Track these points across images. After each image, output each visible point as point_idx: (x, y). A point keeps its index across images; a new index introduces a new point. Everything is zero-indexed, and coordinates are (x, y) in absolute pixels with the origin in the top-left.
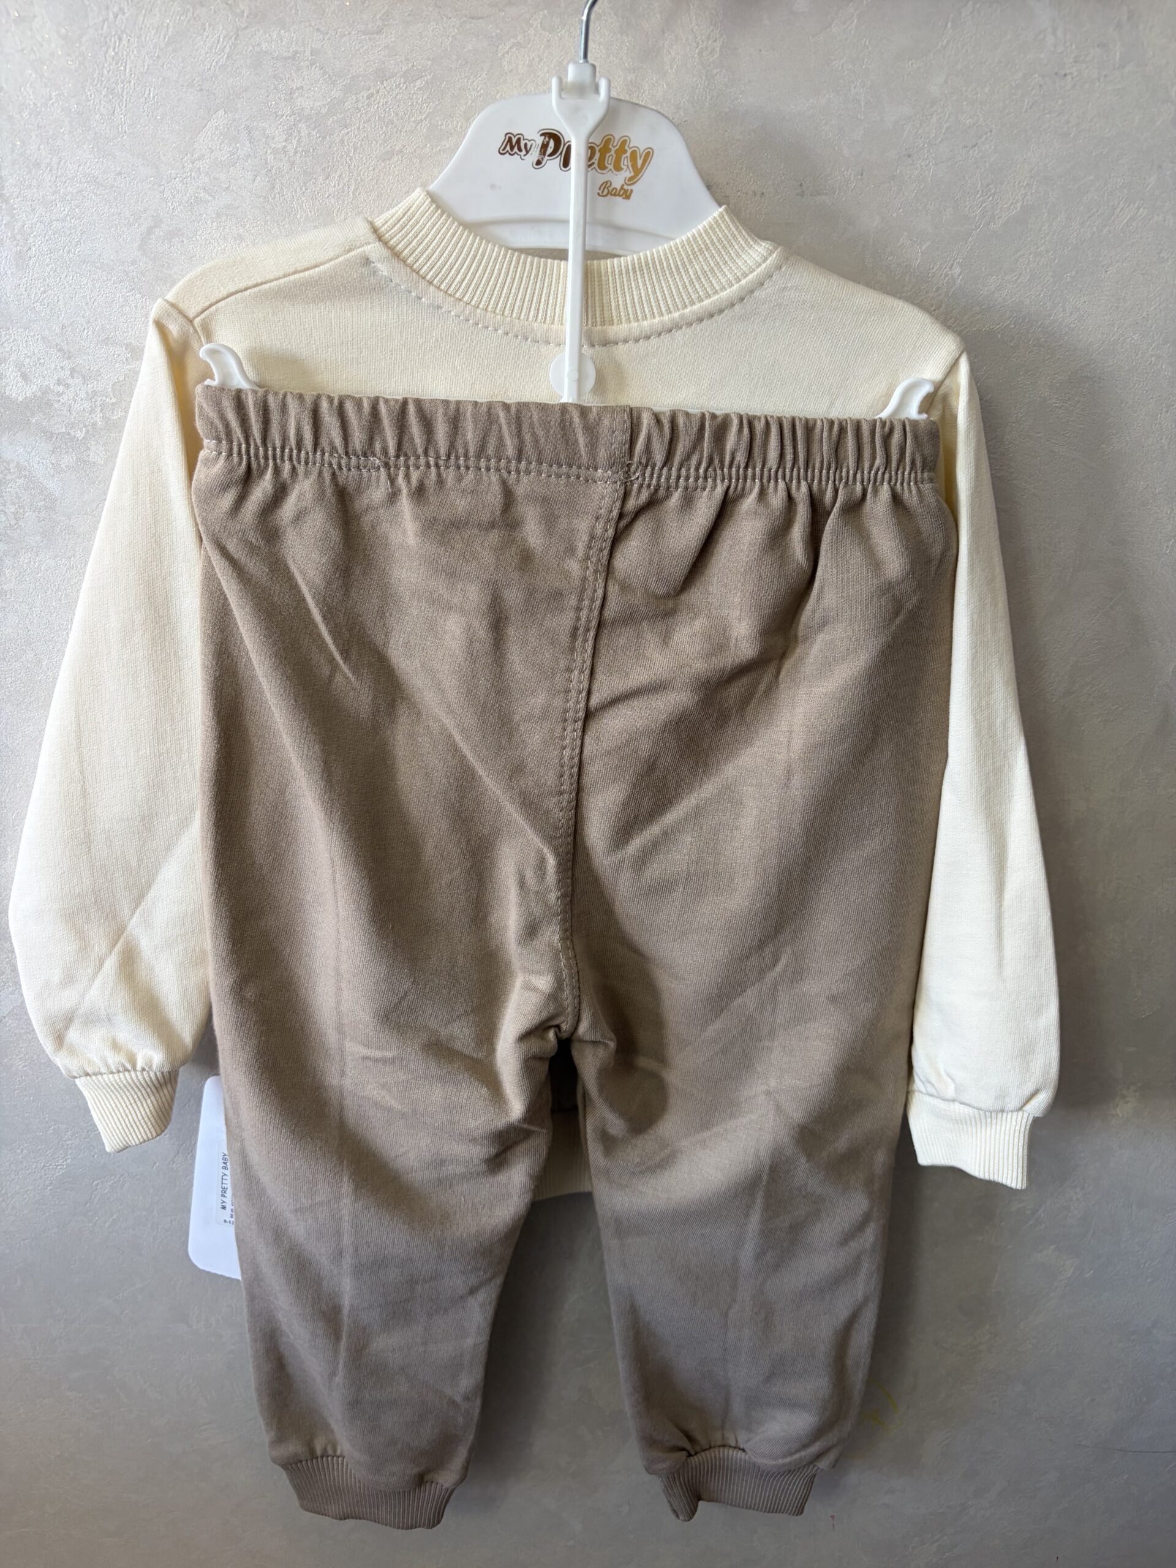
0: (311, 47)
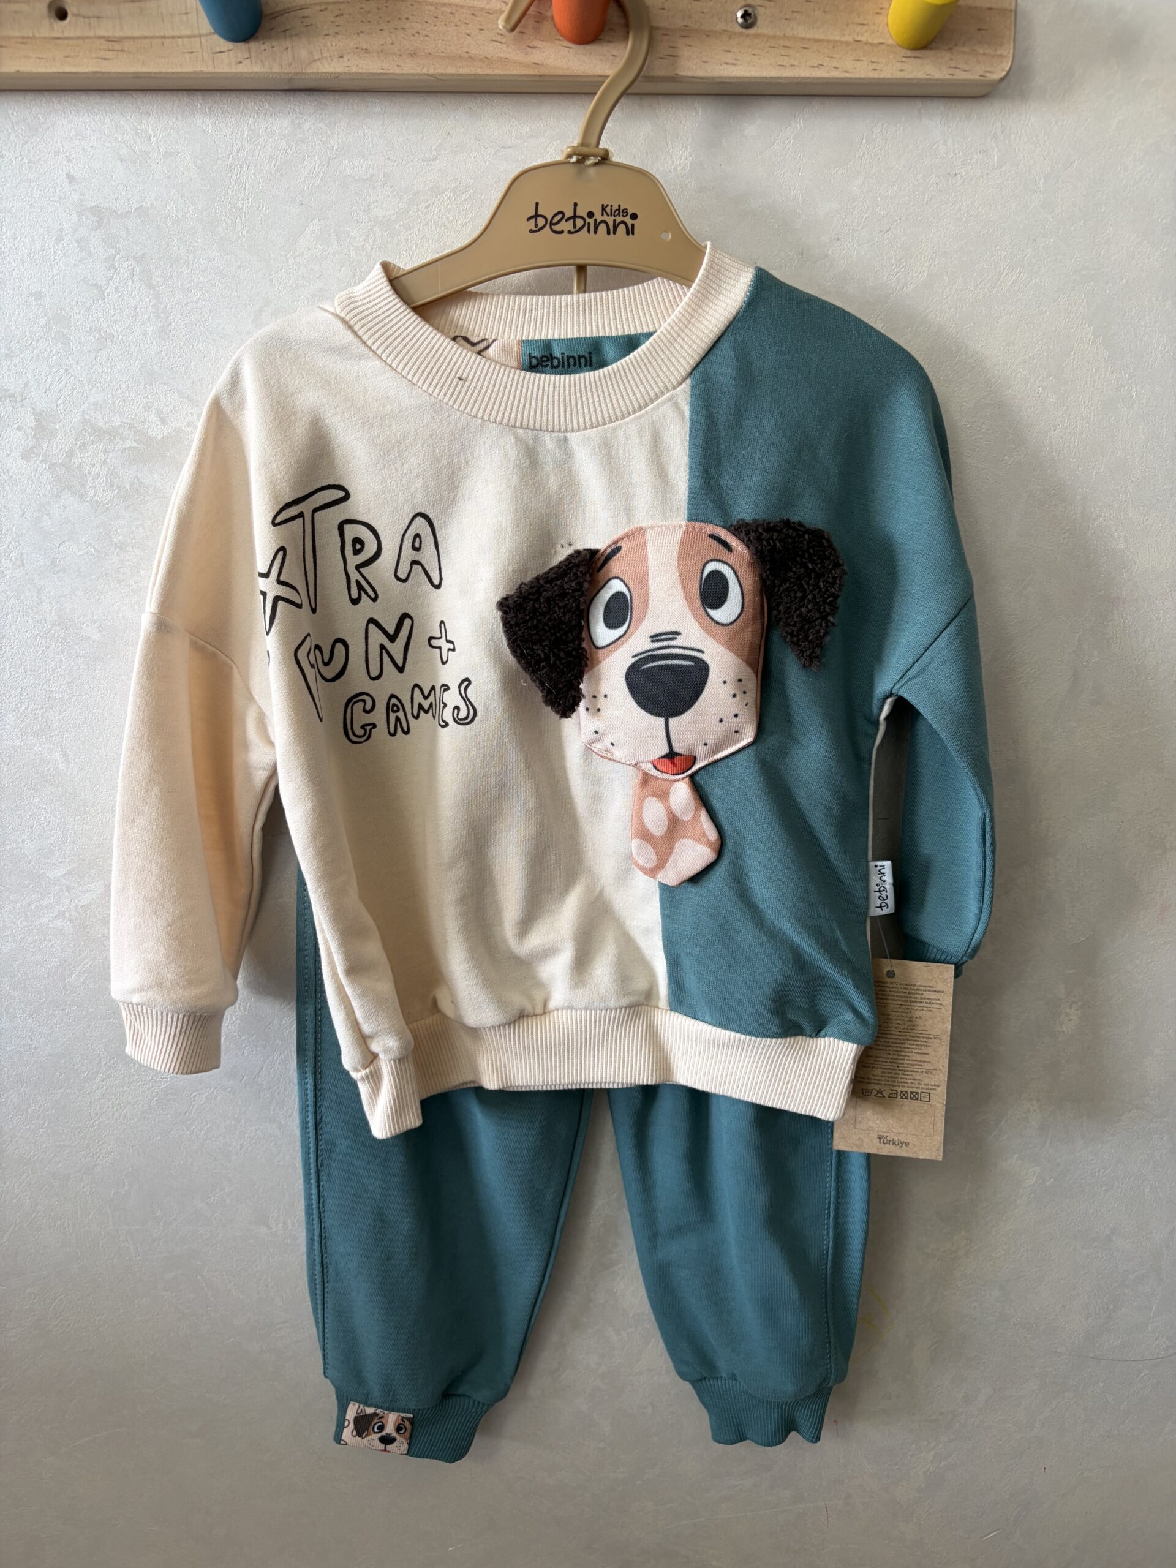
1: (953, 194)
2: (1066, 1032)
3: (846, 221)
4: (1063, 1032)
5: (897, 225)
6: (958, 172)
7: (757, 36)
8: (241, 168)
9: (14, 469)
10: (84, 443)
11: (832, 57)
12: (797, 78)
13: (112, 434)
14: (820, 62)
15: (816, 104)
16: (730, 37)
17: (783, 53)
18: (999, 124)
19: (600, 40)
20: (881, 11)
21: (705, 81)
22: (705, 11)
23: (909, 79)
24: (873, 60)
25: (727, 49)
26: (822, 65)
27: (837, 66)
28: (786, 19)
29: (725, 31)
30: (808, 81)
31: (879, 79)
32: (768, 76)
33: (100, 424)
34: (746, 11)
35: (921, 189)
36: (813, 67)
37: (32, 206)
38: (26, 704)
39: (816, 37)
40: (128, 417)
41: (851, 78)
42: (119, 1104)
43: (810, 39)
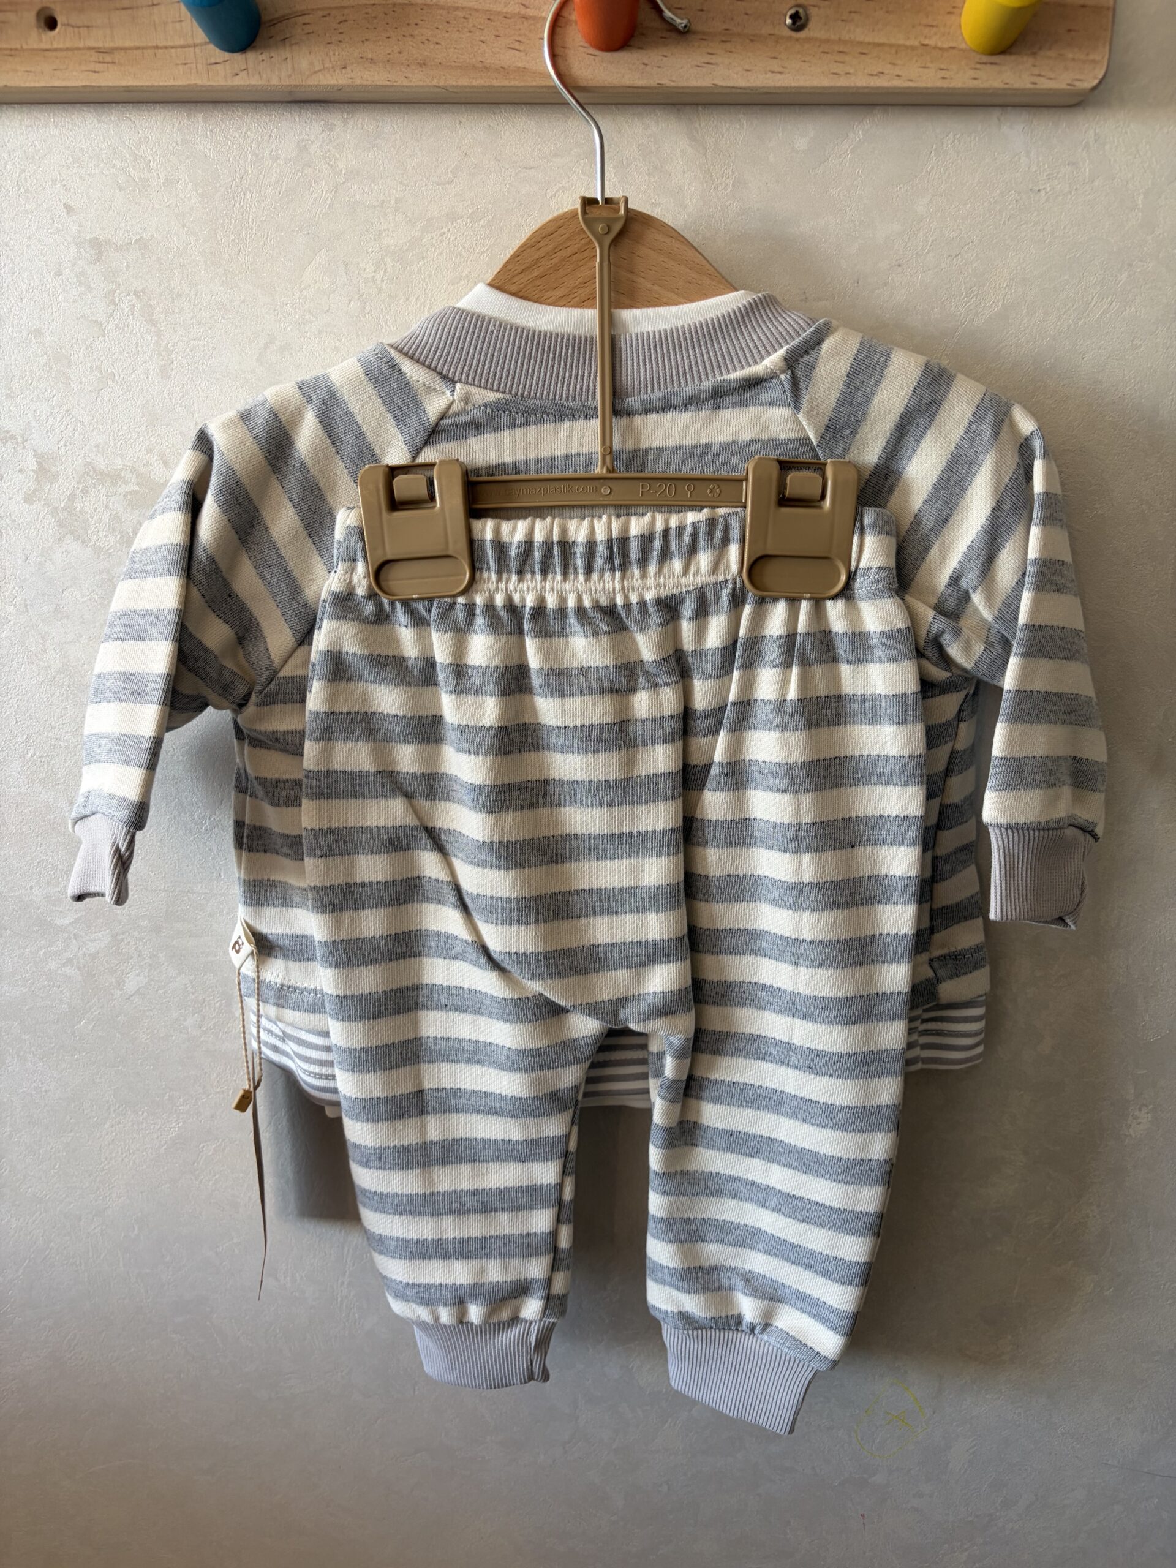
0: (396, 198)
1: (1035, 214)
2: (1134, 1136)
3: (908, 245)
4: (1131, 1136)
5: (968, 248)
6: (1041, 188)
7: (808, 40)
8: (245, 195)
9: (17, 512)
10: (86, 486)
11: (894, 64)
12: (853, 88)
13: (115, 478)
14: (880, 70)
15: (878, 115)
16: (777, 42)
17: (837, 59)
18: (1092, 132)
19: (630, 46)
20: (955, 9)
21: (748, 91)
22: (749, 12)
23: (984, 89)
24: (942, 66)
25: (773, 55)
26: (882, 73)
27: (900, 74)
28: (843, 21)
29: (770, 34)
30: (866, 91)
31: (948, 88)
32: (819, 85)
33: (102, 467)
34: (797, 12)
35: (998, 208)
36: (872, 75)
37: (29, 238)
38: (32, 751)
39: (877, 40)
40: (129, 461)
41: (915, 88)
42: (129, 1150)
43: (869, 44)
